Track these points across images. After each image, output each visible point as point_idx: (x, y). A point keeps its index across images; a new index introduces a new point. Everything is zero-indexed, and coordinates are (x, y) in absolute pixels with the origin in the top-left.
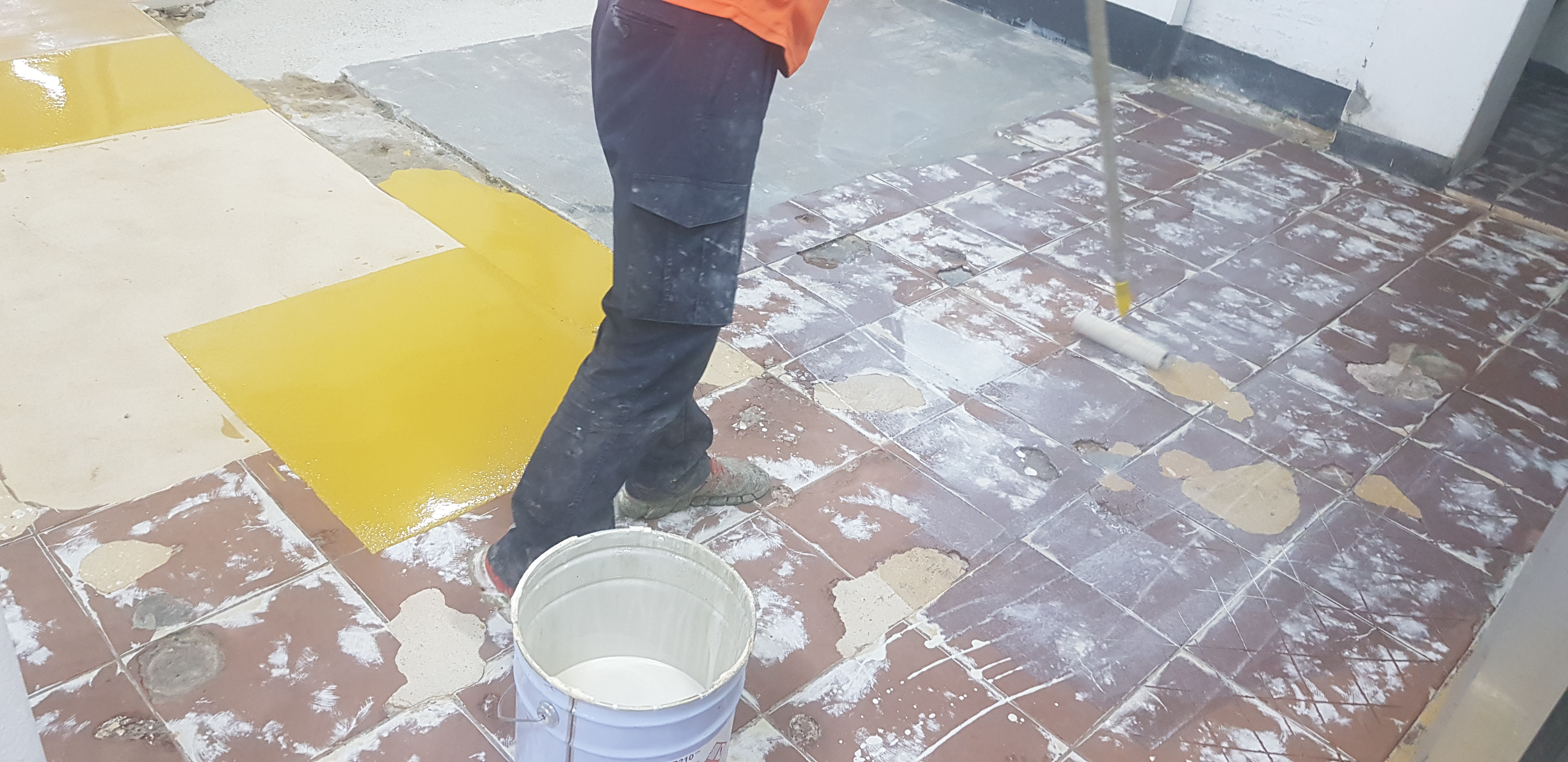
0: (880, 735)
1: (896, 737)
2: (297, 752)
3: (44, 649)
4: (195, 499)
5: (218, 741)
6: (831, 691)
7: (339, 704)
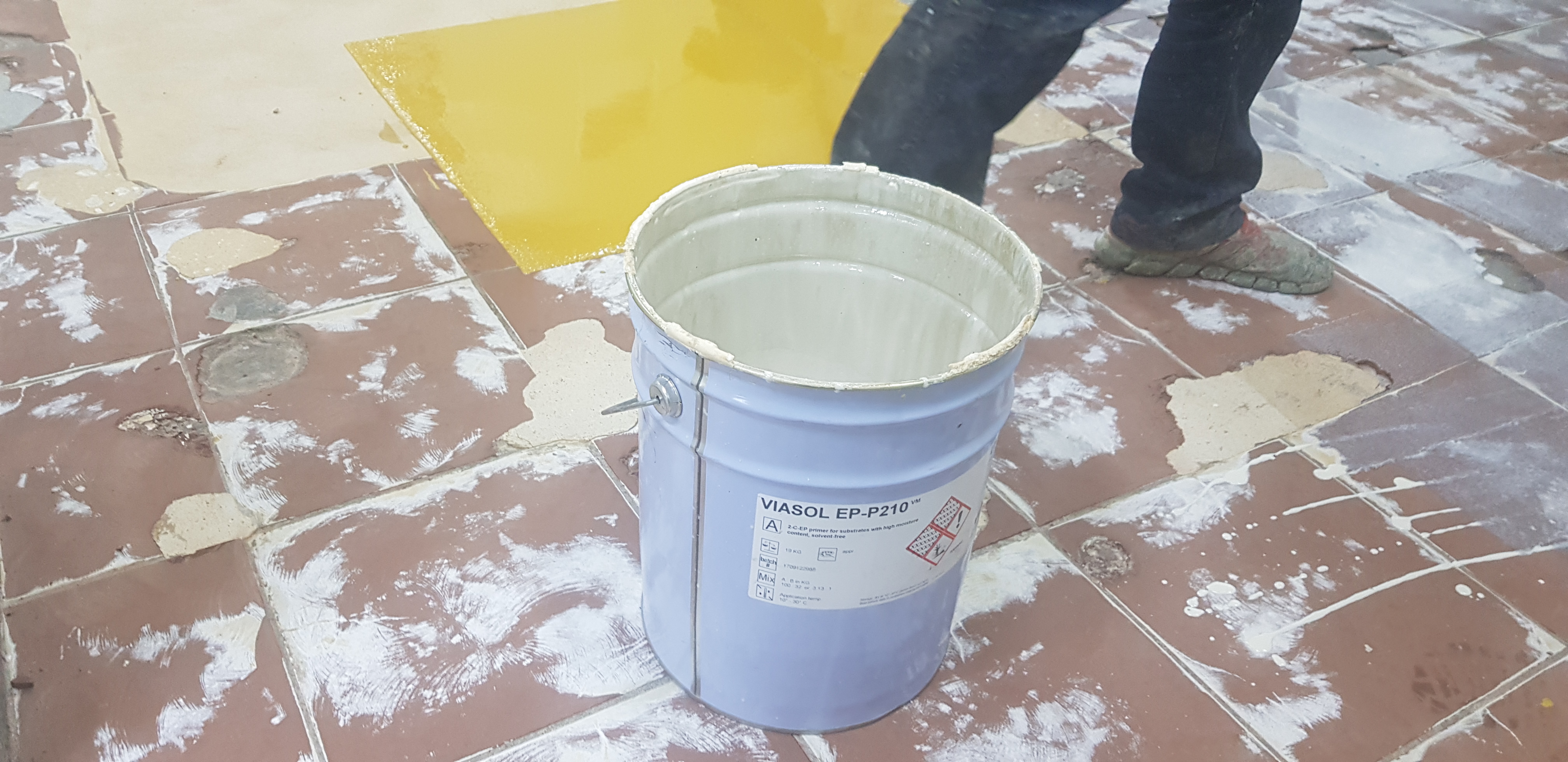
0: (1231, 582)
1: (1260, 590)
2: (363, 479)
3: (96, 326)
4: (326, 196)
5: (267, 453)
6: (1155, 513)
7: (435, 432)
